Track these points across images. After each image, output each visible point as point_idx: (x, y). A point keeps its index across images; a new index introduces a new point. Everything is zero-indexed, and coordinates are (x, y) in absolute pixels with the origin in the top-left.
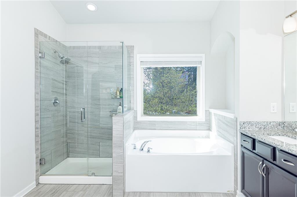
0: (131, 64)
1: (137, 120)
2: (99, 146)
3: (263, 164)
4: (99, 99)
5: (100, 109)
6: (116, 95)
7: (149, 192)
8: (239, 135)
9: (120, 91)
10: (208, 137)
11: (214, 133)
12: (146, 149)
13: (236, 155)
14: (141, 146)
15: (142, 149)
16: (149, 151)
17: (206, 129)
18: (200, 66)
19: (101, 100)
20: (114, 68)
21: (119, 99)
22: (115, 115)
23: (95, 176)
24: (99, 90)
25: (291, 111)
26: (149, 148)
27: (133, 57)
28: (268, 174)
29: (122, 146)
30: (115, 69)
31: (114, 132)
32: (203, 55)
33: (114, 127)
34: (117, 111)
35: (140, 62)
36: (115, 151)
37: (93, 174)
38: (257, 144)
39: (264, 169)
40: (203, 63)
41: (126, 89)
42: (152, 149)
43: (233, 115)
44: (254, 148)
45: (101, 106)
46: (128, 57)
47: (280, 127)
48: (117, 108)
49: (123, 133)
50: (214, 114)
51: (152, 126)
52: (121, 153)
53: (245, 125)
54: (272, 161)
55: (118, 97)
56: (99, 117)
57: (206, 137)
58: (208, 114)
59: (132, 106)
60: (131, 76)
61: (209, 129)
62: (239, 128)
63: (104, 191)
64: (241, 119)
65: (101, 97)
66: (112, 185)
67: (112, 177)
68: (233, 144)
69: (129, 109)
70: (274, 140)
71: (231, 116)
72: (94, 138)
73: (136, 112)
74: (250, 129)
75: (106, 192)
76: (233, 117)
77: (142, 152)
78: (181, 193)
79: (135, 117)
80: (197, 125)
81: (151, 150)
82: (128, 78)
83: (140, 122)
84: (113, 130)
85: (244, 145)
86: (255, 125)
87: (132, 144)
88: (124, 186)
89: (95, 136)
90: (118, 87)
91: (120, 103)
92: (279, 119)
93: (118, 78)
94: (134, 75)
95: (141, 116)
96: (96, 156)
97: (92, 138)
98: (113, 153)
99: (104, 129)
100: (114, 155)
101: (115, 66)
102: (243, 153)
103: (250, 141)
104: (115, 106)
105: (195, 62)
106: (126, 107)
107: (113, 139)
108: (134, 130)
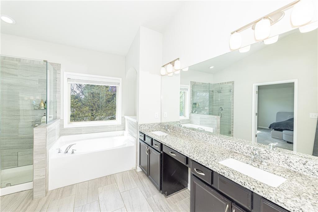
0: (57, 79)
1: (63, 127)
2: (18, 155)
3: (148, 148)
4: (19, 110)
5: (20, 120)
6: (40, 106)
7: (72, 185)
8: (138, 132)
9: (44, 103)
10: (123, 135)
11: (126, 132)
12: (70, 151)
13: (137, 145)
14: (66, 150)
15: (67, 152)
16: (73, 153)
17: (122, 129)
18: (118, 86)
19: (20, 111)
20: (38, 81)
21: (43, 109)
22: (39, 125)
23: (11, 186)
24: (17, 101)
25: (165, 117)
26: (73, 150)
27: (60, 73)
28: (150, 154)
29: (44, 152)
30: (39, 83)
31: (35, 142)
32: (121, 79)
33: (35, 137)
34: (41, 121)
35: (67, 79)
36: (36, 159)
37: (9, 185)
38: (146, 137)
39: (148, 151)
40: (120, 84)
41: (51, 101)
42: (76, 150)
43: (135, 120)
44: (145, 140)
45: (21, 117)
46: (54, 73)
47: (159, 126)
48: (41, 118)
49: (46, 141)
50: (127, 119)
51: (78, 131)
52: (44, 158)
53: (142, 126)
54: (151, 145)
55: (42, 108)
56: (18, 127)
57: (122, 135)
58: (123, 119)
59: (58, 115)
60: (57, 90)
61: (124, 130)
62: (138, 128)
63: (22, 197)
64: (140, 123)
65: (20, 108)
66: (33, 189)
67: (32, 182)
68: (136, 138)
69: (55, 119)
70: (152, 134)
71: (135, 121)
72: (10, 149)
73: (62, 121)
74: (144, 128)
75: (26, 197)
76: (136, 122)
77: (66, 154)
78: (100, 178)
79: (62, 125)
80: (115, 128)
81: (75, 152)
82: (54, 91)
83: (67, 129)
84: (34, 139)
85: (141, 139)
86: (147, 126)
87: (57, 149)
88: (47, 186)
89: (12, 147)
90: (42, 99)
91: (45, 114)
92: (159, 122)
93: (42, 91)
94: (60, 89)
95: (68, 124)
96: (13, 167)
97: (8, 149)
98: (34, 160)
99: (24, 138)
100: (35, 162)
101: (39, 79)
102: (140, 143)
103: (143, 135)
104: (39, 116)
105: (115, 83)
106: (51, 117)
107: (34, 147)
108: (60, 136)
